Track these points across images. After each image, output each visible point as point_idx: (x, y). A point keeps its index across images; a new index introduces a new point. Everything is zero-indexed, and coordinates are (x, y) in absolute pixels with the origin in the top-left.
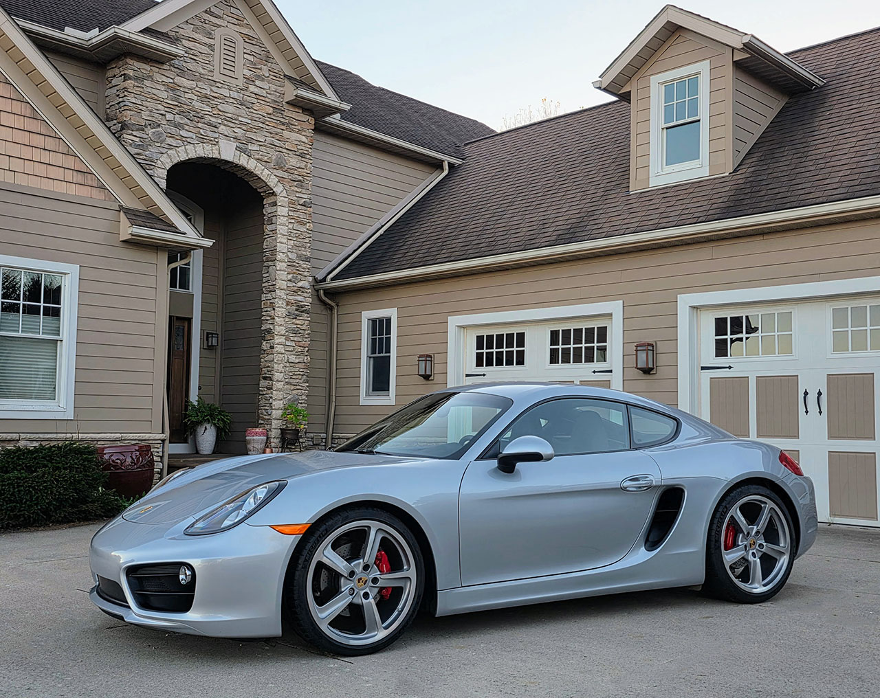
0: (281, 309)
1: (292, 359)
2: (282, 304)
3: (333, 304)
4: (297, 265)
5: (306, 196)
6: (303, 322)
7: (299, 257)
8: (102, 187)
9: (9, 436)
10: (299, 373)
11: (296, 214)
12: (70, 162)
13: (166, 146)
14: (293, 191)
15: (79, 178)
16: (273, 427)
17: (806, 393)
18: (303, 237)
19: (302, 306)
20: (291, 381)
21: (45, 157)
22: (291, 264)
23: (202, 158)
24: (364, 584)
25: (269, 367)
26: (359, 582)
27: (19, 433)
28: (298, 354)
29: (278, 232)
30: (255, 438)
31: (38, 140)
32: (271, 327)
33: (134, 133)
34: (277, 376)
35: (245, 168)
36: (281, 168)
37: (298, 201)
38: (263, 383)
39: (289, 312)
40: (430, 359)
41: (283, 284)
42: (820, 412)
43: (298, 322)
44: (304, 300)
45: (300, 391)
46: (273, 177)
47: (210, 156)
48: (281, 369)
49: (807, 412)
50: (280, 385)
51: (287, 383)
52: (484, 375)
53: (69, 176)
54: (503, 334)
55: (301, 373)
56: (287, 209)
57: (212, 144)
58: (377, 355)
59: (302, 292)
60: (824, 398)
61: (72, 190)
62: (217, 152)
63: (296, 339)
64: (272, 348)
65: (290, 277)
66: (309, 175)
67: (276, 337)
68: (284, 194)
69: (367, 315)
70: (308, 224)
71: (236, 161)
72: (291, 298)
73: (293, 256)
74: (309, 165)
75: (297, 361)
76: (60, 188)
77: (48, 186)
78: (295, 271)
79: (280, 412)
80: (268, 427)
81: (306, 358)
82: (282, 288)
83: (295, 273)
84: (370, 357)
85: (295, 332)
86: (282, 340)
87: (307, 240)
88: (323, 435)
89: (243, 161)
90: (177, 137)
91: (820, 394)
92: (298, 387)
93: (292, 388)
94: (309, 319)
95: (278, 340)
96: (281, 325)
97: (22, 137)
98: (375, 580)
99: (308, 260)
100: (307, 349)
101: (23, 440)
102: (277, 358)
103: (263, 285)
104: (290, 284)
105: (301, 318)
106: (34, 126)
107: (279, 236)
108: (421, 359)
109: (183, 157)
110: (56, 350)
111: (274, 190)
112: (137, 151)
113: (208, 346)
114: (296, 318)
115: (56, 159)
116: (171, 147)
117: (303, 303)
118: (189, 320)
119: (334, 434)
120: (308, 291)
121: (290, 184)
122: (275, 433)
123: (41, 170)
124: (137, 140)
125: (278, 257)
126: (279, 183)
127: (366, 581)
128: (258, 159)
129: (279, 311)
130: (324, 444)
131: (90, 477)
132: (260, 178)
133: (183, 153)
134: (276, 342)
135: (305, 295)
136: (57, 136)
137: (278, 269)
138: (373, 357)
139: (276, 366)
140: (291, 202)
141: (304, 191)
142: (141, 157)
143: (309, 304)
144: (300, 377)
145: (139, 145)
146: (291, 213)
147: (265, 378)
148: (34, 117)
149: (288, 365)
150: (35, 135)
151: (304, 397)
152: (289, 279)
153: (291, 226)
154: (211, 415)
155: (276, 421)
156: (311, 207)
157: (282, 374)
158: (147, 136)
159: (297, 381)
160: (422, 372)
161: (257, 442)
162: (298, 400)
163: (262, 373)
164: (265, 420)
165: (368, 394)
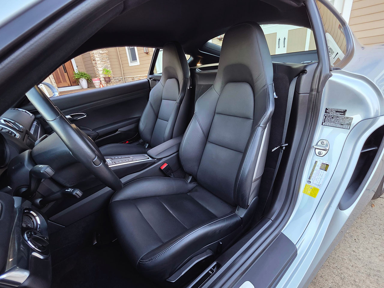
16: (101, 77)
17: (279, 40)
20: (103, 60)
25: (93, 56)
30: (96, 81)
34: (97, 59)
38: (93, 62)
42: (284, 47)
45: (107, 64)
48: (98, 56)
49: (279, 47)
55: (106, 57)
60: (286, 40)
75: (103, 53)
79: (102, 72)
80: (99, 77)
81: (106, 51)
84: (129, 49)
88: (121, 78)
91: (285, 39)
92: (106, 62)
93: (104, 63)
102: (94, 52)
119: (125, 77)
122: (102, 79)
130: (122, 80)
138: (130, 49)
139: (95, 55)
147: (93, 60)
149: (100, 54)
151: (109, 66)
154: (82, 75)
155: (101, 75)
157: (99, 58)
159: (105, 60)
160: (145, 52)
161: (97, 83)
162: (107, 67)
163: (92, 58)
164: (98, 75)
165: (131, 62)
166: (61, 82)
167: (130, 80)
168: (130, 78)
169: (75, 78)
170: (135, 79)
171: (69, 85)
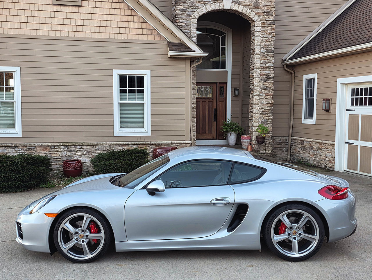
0: (257, 78)
1: (263, 102)
2: (258, 75)
3: (292, 72)
4: (266, 55)
5: (271, 19)
6: (269, 83)
7: (267, 51)
8: (159, 35)
9: (125, 143)
10: (267, 109)
11: (266, 30)
12: (145, 26)
13: (196, 8)
14: (264, 18)
15: (149, 32)
16: (253, 135)
18: (269, 40)
19: (269, 76)
20: (263, 113)
21: (134, 25)
22: (263, 55)
23: (214, 10)
24: (83, 237)
25: (252, 106)
26: (80, 236)
27: (129, 142)
28: (267, 100)
29: (255, 40)
30: (244, 140)
31: (131, 18)
32: (252, 87)
33: (181, 4)
34: (255, 111)
35: (237, 11)
36: (257, 8)
37: (267, 23)
38: (250, 114)
39: (261, 79)
40: (329, 101)
41: (258, 66)
43: (266, 84)
44: (270, 72)
45: (268, 118)
46: (252, 13)
47: (219, 8)
48: (257, 107)
50: (257, 115)
51: (261, 114)
52: (354, 110)
53: (145, 32)
54: (363, 88)
55: (269, 109)
56: (260, 28)
57: (219, 2)
58: (309, 98)
59: (269, 68)
61: (146, 38)
62: (222, 6)
63: (265, 92)
64: (253, 97)
65: (262, 61)
66: (273, 8)
67: (254, 92)
68: (259, 20)
69: (306, 77)
70: (272, 34)
71: (232, 8)
72: (263, 72)
73: (263, 51)
74: (273, 3)
75: (266, 103)
76: (141, 38)
77: (136, 38)
78: (265, 58)
79: (256, 128)
80: (251, 135)
81: (271, 101)
82: (258, 67)
83: (265, 59)
84: (307, 99)
85: (265, 89)
86: (258, 93)
87: (272, 42)
88: (287, 137)
89: (236, 8)
90: (202, 2)
92: (267, 116)
93: (264, 116)
94: (273, 81)
95: (255, 93)
96: (257, 86)
97: (124, 18)
98: (87, 236)
99: (272, 51)
100: (271, 96)
101: (131, 144)
102: (255, 102)
103: (251, 66)
104: (262, 65)
105: (268, 81)
106: (129, 12)
107: (256, 42)
108: (324, 101)
109: (205, 11)
110: (143, 107)
111: (253, 19)
112: (182, 12)
113: (235, 95)
114: (265, 82)
115: (139, 25)
116: (199, 8)
117: (269, 74)
118: (226, 83)
119: (292, 137)
120: (272, 68)
121: (262, 15)
122: (254, 138)
123: (132, 31)
124: (182, 7)
125: (256, 53)
126: (256, 16)
127: (83, 236)
128: (244, 5)
129: (256, 79)
130: (287, 142)
131: (138, 163)
132: (245, 14)
133: (205, 9)
134: (254, 94)
135: (271, 70)
136: (139, 15)
137: (255, 58)
139: (254, 106)
140: (263, 24)
141: (270, 17)
142: (184, 15)
143: (272, 74)
144: (268, 111)
145: (183, 10)
146: (263, 29)
147: (251, 112)
148: (129, 8)
149: (261, 105)
150: (129, 16)
151: (270, 120)
152: (261, 63)
153: (262, 36)
154: (232, 128)
155: (255, 132)
156: (274, 25)
157: (258, 110)
158: (187, 5)
159: (266, 112)
160: (324, 108)
161: (245, 142)
162: (267, 122)
163: (250, 109)
164: (250, 131)
165: (306, 118)
166: (206, 133)
167: (298, 143)
168: (300, 141)
169: (223, 130)
170: (305, 144)
171: (213, 137)
